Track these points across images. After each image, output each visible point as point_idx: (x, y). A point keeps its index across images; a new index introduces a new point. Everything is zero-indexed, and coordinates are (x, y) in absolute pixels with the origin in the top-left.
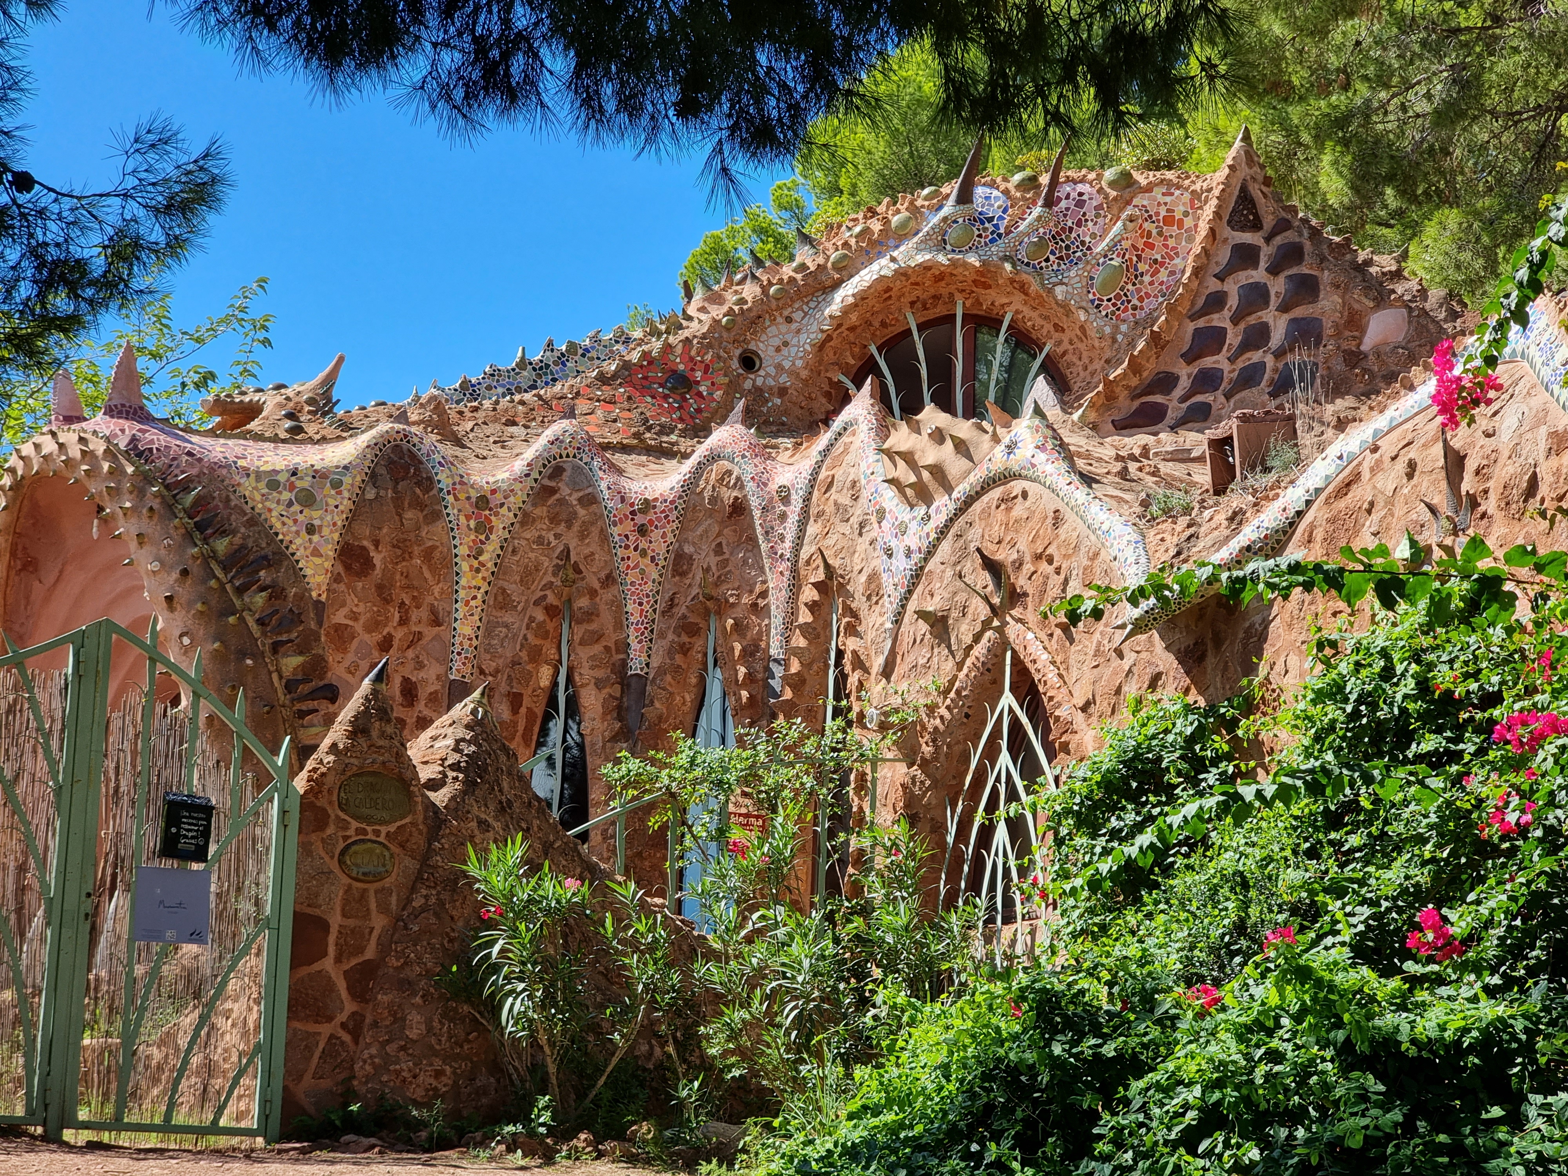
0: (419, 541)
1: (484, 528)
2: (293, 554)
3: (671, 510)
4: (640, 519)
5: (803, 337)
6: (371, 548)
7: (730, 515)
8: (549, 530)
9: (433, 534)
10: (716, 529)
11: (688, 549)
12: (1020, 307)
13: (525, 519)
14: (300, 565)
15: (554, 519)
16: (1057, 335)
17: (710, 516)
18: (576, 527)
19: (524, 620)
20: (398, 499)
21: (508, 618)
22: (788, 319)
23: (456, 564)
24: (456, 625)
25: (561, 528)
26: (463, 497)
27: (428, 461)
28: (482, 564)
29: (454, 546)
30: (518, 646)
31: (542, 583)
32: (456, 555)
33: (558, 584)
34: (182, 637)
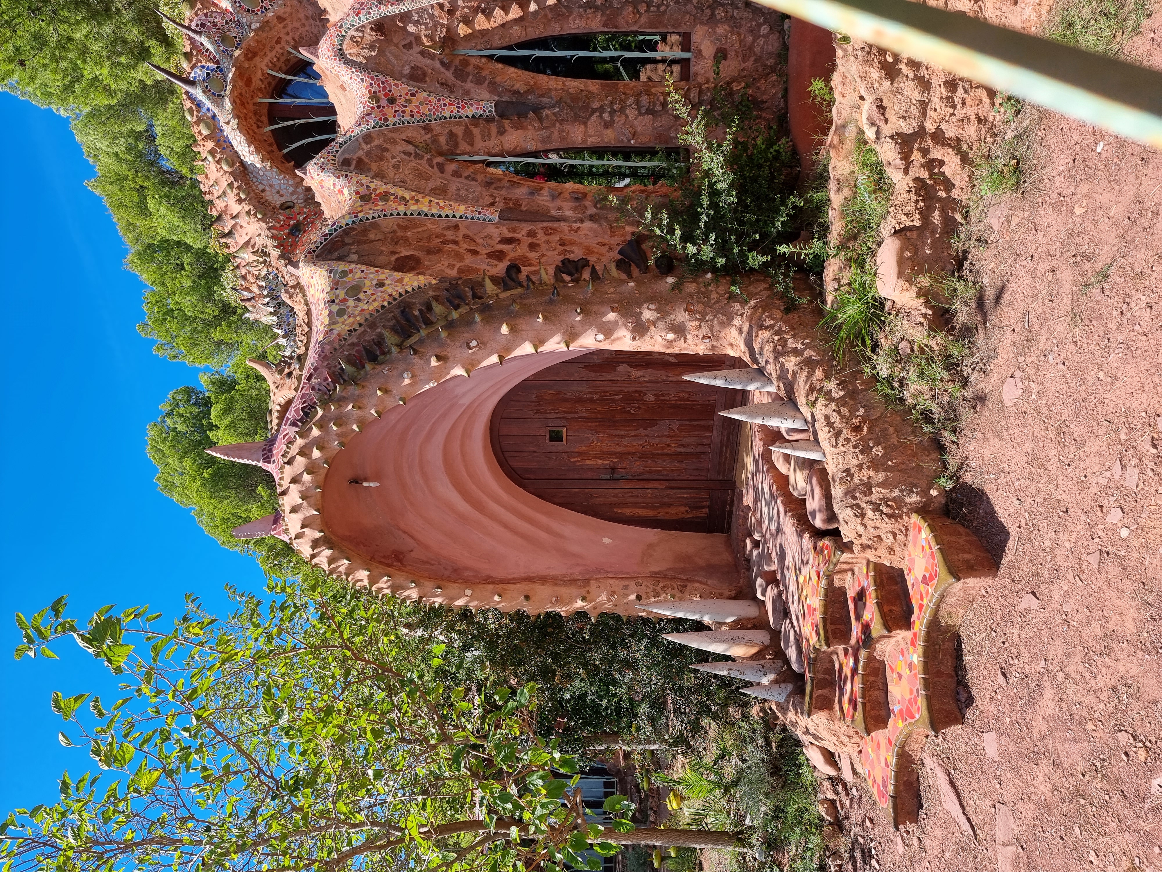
0: (394, 232)
1: (385, 196)
2: (401, 295)
3: (378, 80)
4: (384, 102)
5: (275, 181)
6: (397, 256)
7: (383, 34)
8: (388, 161)
9: (388, 224)
10: (393, 48)
11: (407, 70)
12: (264, 63)
13: (380, 175)
14: (410, 290)
15: (381, 158)
16: (283, 44)
17: (384, 52)
18: (388, 146)
19: (454, 179)
20: (359, 242)
21: (453, 188)
22: (263, 191)
23: (412, 214)
24: (458, 216)
25: (387, 155)
26: (360, 209)
27: (330, 235)
28: (413, 198)
29: (398, 214)
30: (474, 183)
31: (428, 167)
32: (405, 214)
33: (428, 156)
34: (470, 348)
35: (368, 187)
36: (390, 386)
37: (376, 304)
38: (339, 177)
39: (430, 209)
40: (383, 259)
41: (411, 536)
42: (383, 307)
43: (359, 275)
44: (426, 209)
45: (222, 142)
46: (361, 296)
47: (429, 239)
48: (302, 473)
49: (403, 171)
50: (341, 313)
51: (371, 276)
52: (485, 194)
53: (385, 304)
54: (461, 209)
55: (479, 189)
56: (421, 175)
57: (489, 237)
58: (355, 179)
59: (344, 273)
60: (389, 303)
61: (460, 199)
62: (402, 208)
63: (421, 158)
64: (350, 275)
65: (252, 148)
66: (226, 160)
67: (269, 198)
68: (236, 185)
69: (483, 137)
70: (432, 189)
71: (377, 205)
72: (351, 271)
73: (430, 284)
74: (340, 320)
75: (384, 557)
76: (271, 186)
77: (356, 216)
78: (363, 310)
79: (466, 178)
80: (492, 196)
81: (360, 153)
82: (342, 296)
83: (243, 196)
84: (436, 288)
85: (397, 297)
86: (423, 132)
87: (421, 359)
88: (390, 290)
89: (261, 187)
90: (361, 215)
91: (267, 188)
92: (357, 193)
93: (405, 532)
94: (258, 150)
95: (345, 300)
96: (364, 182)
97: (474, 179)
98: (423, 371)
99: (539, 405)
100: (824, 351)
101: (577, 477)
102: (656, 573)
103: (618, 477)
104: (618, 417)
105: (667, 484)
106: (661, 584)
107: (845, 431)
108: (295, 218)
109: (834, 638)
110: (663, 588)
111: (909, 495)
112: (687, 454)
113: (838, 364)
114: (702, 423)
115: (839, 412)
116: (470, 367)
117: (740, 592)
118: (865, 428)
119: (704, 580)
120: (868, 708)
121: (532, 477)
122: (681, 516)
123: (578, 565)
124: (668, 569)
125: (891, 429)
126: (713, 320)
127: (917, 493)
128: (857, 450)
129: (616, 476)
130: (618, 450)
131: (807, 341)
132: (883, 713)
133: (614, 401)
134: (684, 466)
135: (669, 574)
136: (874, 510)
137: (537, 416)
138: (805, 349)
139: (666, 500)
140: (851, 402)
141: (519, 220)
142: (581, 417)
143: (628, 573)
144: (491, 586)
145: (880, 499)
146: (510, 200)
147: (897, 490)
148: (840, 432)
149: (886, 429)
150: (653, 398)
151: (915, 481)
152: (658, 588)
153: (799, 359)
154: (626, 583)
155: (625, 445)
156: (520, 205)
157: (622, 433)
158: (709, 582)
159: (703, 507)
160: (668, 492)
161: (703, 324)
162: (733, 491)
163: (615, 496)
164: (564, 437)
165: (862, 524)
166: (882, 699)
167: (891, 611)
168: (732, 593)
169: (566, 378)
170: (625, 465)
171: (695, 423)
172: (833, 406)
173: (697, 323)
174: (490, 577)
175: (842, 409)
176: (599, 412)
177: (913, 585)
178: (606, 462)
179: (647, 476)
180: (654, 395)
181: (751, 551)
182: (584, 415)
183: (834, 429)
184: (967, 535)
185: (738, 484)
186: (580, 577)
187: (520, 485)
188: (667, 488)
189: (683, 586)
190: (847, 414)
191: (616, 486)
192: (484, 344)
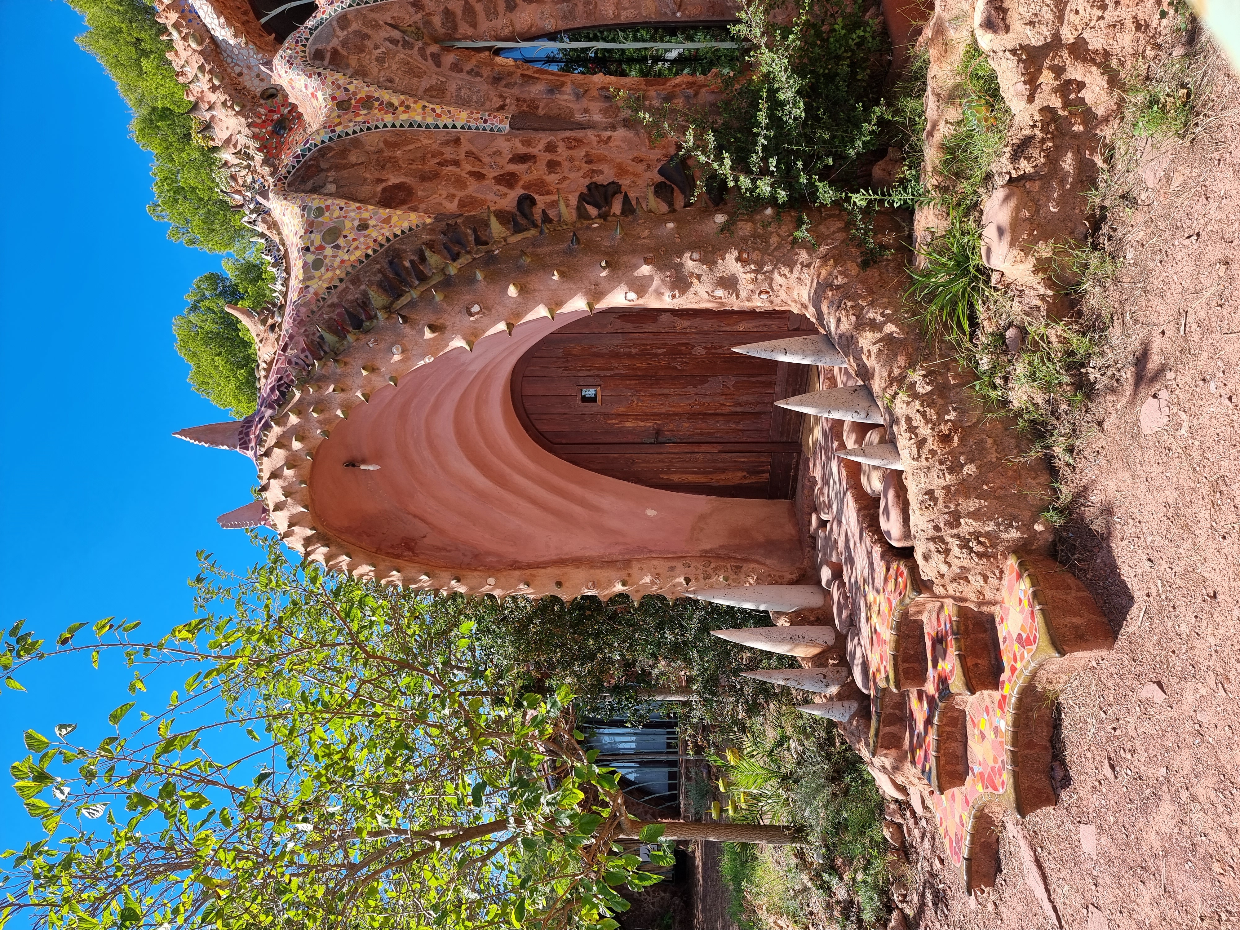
0: (380, 151)
1: (367, 102)
2: (388, 240)
5: (253, 62)
6: (384, 185)
8: (370, 53)
9: (372, 141)
13: (361, 73)
14: (399, 232)
15: (361, 49)
18: (369, 31)
19: (454, 74)
20: (338, 168)
21: (452, 88)
22: (240, 74)
23: (402, 126)
24: (459, 127)
25: (369, 44)
26: (337, 120)
27: (304, 156)
28: (402, 103)
29: (385, 126)
30: (478, 79)
31: (420, 59)
32: (394, 126)
33: (419, 44)
34: (471, 314)
35: (346, 89)
36: (378, 363)
37: (358, 253)
38: (310, 77)
39: (424, 118)
40: (365, 190)
41: (423, 520)
42: (367, 256)
43: (337, 213)
44: (418, 119)
45: (187, 13)
46: (341, 242)
47: (423, 159)
48: (281, 468)
49: (389, 67)
50: (317, 264)
51: (352, 214)
52: (492, 93)
53: (370, 252)
54: (462, 117)
55: (485, 87)
56: (412, 71)
57: (497, 153)
58: (330, 79)
59: (320, 211)
60: (375, 251)
61: (462, 103)
62: (389, 118)
63: (411, 47)
64: (327, 214)
65: (222, 20)
66: (194, 36)
67: (248, 84)
68: (207, 67)
69: (488, 14)
70: (427, 90)
71: (358, 115)
72: (328, 208)
73: (424, 224)
74: (317, 274)
75: (392, 547)
76: (249, 67)
77: (333, 131)
78: (343, 262)
79: (469, 73)
80: (501, 96)
81: (335, 42)
82: (317, 243)
83: (217, 83)
84: (431, 230)
85: (384, 242)
86: (412, 10)
87: (413, 328)
88: (374, 234)
89: (237, 69)
90: (338, 129)
91: (245, 71)
92: (334, 98)
93: (415, 516)
94: (229, 22)
95: (321, 248)
96: (341, 82)
97: (478, 74)
98: (416, 344)
99: (567, 361)
100: (909, 326)
101: (616, 440)
102: (707, 552)
103: (664, 440)
104: (661, 373)
105: (720, 447)
106: (713, 565)
107: (930, 440)
108: (279, 112)
109: (906, 678)
110: (715, 569)
111: (1006, 530)
112: (744, 413)
113: (926, 347)
114: (762, 379)
115: (924, 414)
116: (472, 338)
117: (804, 575)
118: (956, 439)
119: (762, 559)
120: (942, 763)
121: (564, 441)
122: (737, 482)
123: (617, 543)
124: (721, 547)
125: (990, 441)
126: (772, 271)
127: (1017, 528)
128: (944, 467)
129: (660, 440)
130: (663, 410)
131: (888, 312)
132: (960, 768)
133: (656, 355)
134: (741, 427)
135: (722, 552)
136: (961, 547)
137: (565, 373)
138: (885, 323)
139: (720, 465)
140: (940, 401)
141: (535, 129)
142: (617, 375)
143: (674, 552)
144: (517, 573)
145: (970, 534)
146: (525, 101)
147: (991, 524)
148: (924, 440)
149: (982, 441)
150: (703, 352)
151: (1016, 512)
152: (709, 570)
153: (878, 335)
154: (673, 564)
155: (671, 406)
156: (537, 108)
157: (667, 391)
158: (768, 562)
159: (764, 472)
160: (722, 456)
161: (760, 276)
162: (800, 453)
163: (662, 461)
164: (599, 398)
165: (946, 562)
166: (959, 753)
167: (976, 665)
168: (795, 576)
169: (598, 331)
170: (671, 427)
171: (754, 379)
172: (917, 404)
173: (753, 275)
174: (516, 562)
175: (927, 409)
176: (638, 368)
177: (1005, 639)
178: (649, 424)
179: (698, 438)
180: (705, 348)
181: (817, 530)
182: (621, 372)
183: (917, 436)
184: (1079, 589)
185: (804, 448)
186: (619, 558)
187: (550, 451)
188: (720, 452)
189: (737, 567)
190: (934, 417)
191: (661, 451)
192: (489, 309)
